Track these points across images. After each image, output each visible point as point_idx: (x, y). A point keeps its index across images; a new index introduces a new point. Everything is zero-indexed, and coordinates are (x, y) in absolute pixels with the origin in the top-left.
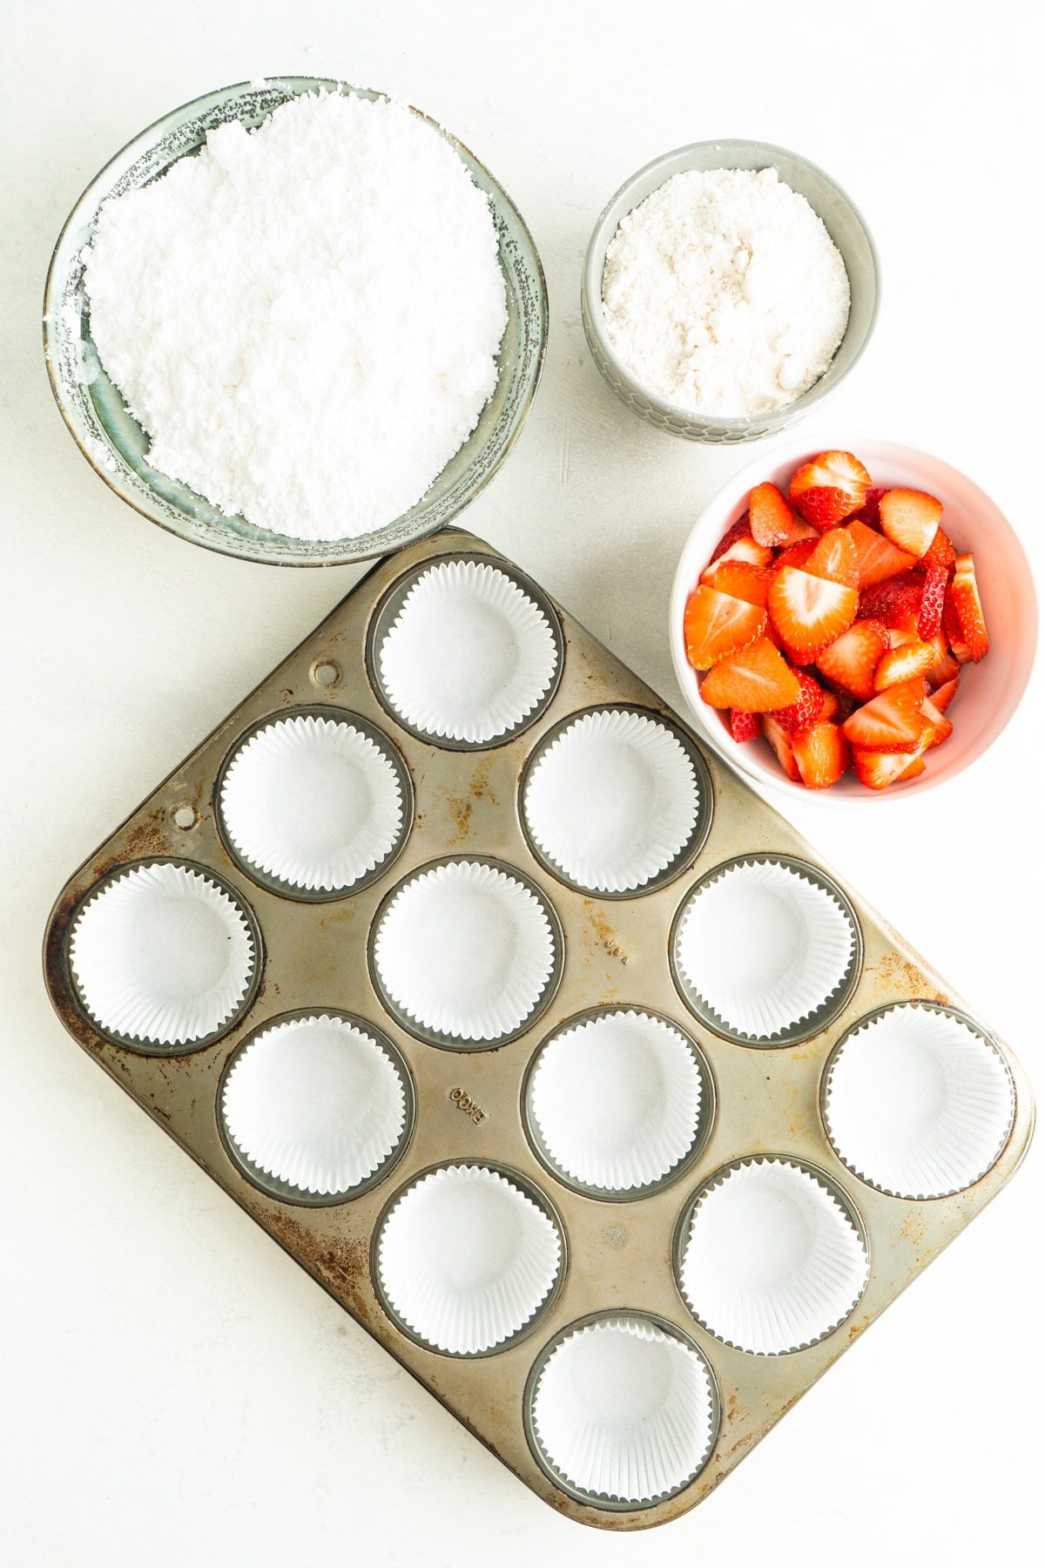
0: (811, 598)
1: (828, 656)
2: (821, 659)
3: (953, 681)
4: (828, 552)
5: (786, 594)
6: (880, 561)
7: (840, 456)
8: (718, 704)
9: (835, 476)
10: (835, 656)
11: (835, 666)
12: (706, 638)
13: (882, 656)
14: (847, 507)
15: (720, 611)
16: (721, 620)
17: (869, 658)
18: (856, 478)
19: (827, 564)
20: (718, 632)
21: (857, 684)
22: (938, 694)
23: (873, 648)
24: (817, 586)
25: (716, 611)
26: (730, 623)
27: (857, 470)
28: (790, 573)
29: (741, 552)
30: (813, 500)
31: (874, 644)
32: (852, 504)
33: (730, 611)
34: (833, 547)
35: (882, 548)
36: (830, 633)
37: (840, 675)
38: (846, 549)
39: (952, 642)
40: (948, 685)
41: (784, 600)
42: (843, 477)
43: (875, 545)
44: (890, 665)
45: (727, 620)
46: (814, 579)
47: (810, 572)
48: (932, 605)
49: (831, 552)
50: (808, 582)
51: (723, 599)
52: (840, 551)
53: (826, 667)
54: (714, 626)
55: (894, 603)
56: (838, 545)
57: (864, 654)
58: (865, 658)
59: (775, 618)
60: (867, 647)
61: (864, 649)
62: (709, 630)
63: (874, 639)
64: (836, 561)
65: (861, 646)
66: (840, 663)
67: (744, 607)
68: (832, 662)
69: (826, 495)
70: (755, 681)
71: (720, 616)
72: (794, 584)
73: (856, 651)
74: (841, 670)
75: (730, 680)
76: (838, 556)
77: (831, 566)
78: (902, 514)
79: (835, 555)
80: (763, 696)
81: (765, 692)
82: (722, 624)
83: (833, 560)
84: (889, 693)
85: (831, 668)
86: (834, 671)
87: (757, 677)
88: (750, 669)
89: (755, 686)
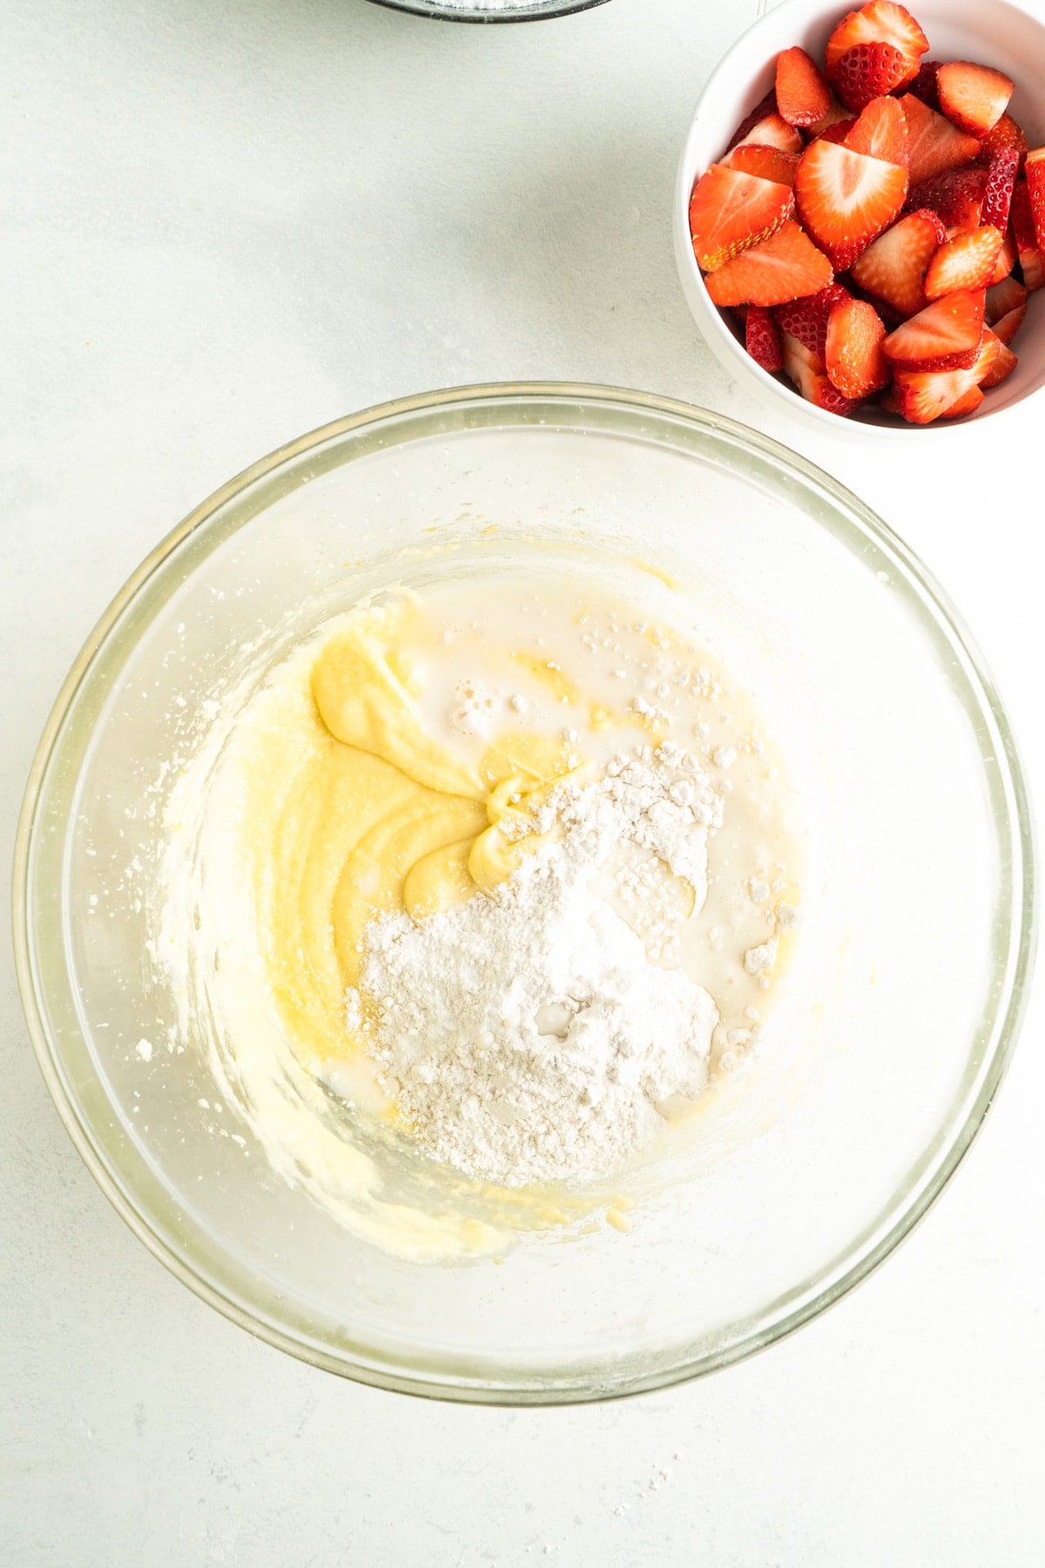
0: (850, 178)
1: (867, 261)
2: (858, 267)
3: (1019, 309)
4: (872, 126)
5: (820, 175)
6: (935, 149)
7: (890, 6)
8: (729, 302)
9: (884, 30)
10: (876, 260)
11: (877, 274)
12: (716, 225)
13: (934, 253)
14: (897, 71)
15: (735, 193)
16: (735, 203)
17: (919, 257)
18: (910, 37)
19: (870, 142)
20: (731, 218)
21: (902, 293)
22: (1000, 325)
23: (924, 243)
24: (857, 163)
25: (730, 193)
26: (747, 205)
27: (910, 27)
28: (825, 149)
29: (765, 134)
30: (854, 64)
31: (927, 237)
32: (904, 68)
33: (748, 191)
34: (879, 119)
35: (937, 132)
36: (871, 224)
37: (881, 285)
38: (895, 123)
39: (1020, 247)
40: (1013, 313)
41: (815, 182)
42: (894, 34)
43: (929, 126)
44: (945, 258)
45: (743, 203)
46: (853, 155)
47: (848, 147)
48: (1000, 187)
49: (875, 126)
50: (847, 159)
51: (741, 177)
52: (887, 125)
53: (864, 277)
54: (727, 210)
55: (951, 189)
56: (885, 117)
57: (915, 251)
58: (914, 259)
59: (804, 207)
60: (918, 242)
61: (912, 246)
62: (721, 214)
63: (926, 230)
64: (882, 139)
65: (909, 242)
66: (882, 268)
67: (766, 186)
68: (872, 268)
69: (874, 54)
70: (773, 266)
71: (734, 198)
72: (829, 160)
73: (903, 251)
74: (884, 278)
75: (745, 272)
76: (884, 132)
77: (875, 146)
78: (964, 85)
79: (880, 132)
80: (786, 284)
81: (788, 278)
82: (737, 207)
83: (878, 137)
84: (942, 302)
85: (871, 278)
86: (875, 282)
87: (775, 262)
88: (766, 252)
89: (774, 271)
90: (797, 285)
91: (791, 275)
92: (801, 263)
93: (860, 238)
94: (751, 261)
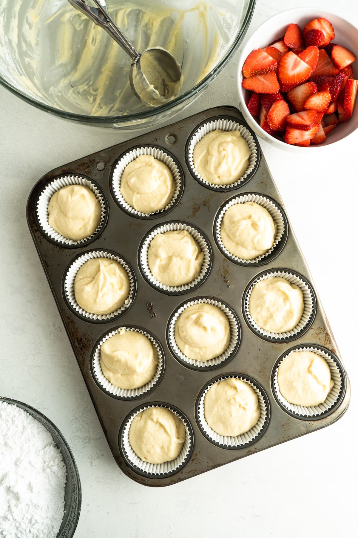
0: (296, 65)
1: (292, 92)
2: (290, 93)
3: (334, 125)
4: (308, 53)
5: (287, 61)
6: (325, 68)
7: (327, 22)
8: (248, 88)
9: (322, 27)
10: (295, 92)
11: (294, 97)
12: (252, 64)
13: (311, 94)
14: (322, 41)
15: (261, 57)
16: (260, 60)
17: (307, 96)
18: (329, 33)
19: (306, 58)
20: (257, 63)
21: (298, 105)
22: (327, 128)
23: (309, 92)
24: (299, 62)
26: (263, 61)
27: (331, 30)
28: (291, 54)
30: (310, 34)
31: (310, 90)
32: (324, 41)
33: (265, 58)
34: (311, 52)
35: (328, 64)
36: (296, 81)
37: (294, 100)
38: (315, 55)
40: (332, 126)
41: (285, 63)
42: (325, 30)
43: (326, 61)
44: (313, 97)
45: (262, 61)
46: (299, 59)
47: (298, 56)
49: (309, 54)
50: (296, 59)
51: (265, 54)
52: (313, 55)
53: (290, 97)
54: (257, 61)
55: (324, 80)
56: (313, 52)
57: (306, 94)
58: (305, 96)
59: (279, 69)
60: (308, 91)
61: (306, 92)
62: (254, 62)
63: (311, 88)
64: (310, 58)
65: (306, 90)
66: (296, 96)
67: (271, 58)
68: (293, 95)
69: (317, 34)
70: (264, 82)
71: (260, 59)
72: (292, 58)
73: (303, 93)
74: (295, 99)
75: (255, 80)
76: (311, 57)
77: (307, 60)
78: (340, 53)
79: (310, 56)
80: (265, 88)
81: (266, 87)
82: (260, 61)
83: (309, 58)
84: (308, 111)
85: (292, 97)
86: (292, 99)
87: (265, 81)
88: (264, 78)
89: (263, 83)
90: (268, 90)
91: (267, 86)
92: (271, 84)
93: (291, 84)
94: (259, 79)
